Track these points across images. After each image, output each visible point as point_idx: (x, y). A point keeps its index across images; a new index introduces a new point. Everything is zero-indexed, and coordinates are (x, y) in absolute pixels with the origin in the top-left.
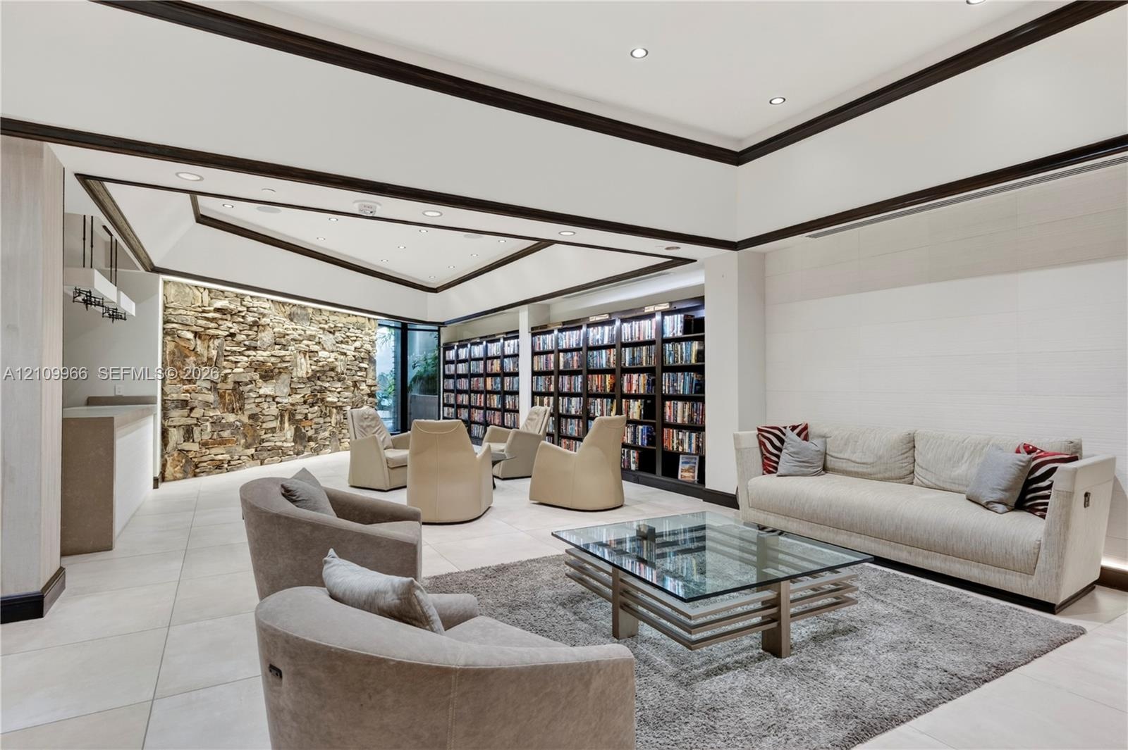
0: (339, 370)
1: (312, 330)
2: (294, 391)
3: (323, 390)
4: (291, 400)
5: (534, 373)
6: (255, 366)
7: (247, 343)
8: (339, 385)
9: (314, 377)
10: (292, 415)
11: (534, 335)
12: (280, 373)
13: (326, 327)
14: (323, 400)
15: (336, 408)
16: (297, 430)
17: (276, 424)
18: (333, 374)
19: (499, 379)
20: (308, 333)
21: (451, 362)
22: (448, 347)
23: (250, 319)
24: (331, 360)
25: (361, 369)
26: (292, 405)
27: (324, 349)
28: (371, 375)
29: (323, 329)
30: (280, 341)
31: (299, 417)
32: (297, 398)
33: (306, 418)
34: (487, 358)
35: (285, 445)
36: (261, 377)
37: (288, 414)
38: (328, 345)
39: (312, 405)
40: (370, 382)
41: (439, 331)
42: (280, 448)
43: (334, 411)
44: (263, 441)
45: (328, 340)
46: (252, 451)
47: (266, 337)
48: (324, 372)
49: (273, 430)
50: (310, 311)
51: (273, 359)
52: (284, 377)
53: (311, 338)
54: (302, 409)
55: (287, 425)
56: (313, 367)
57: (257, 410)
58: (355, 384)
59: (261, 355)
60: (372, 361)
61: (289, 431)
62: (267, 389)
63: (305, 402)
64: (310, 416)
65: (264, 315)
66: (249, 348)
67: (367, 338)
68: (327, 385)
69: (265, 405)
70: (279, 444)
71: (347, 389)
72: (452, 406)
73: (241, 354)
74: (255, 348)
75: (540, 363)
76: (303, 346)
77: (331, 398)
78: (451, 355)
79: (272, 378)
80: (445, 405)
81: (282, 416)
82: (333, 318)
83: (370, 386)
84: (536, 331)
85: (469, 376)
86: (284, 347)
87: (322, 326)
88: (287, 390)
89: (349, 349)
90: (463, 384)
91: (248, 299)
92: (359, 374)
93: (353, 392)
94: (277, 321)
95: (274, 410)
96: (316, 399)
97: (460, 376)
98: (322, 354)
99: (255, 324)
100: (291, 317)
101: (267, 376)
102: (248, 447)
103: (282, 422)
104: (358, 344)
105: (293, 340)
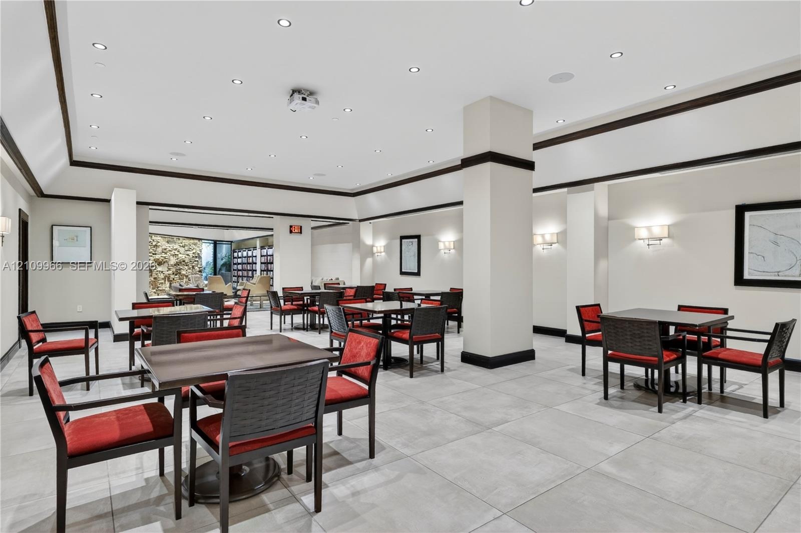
0: (186, 261)
1: (176, 246)
2: (169, 269)
3: (180, 269)
4: (168, 273)
5: (261, 263)
6: (156, 261)
7: (153, 252)
8: (186, 267)
9: (177, 264)
10: (169, 278)
11: (261, 249)
12: (164, 263)
13: (181, 245)
14: (180, 273)
15: (185, 276)
16: (170, 284)
17: (163, 281)
18: (184, 263)
19: (251, 265)
20: (175, 248)
21: (236, 258)
22: (234, 252)
23: (154, 244)
24: (184, 258)
25: (195, 261)
26: (168, 274)
27: (180, 254)
28: (200, 263)
29: (180, 246)
30: (164, 251)
31: (171, 279)
32: (170, 272)
33: (174, 279)
34: (248, 257)
35: (166, 289)
36: (158, 264)
37: (166, 278)
38: (182, 252)
39: (176, 275)
40: (199, 266)
41: (231, 244)
42: (164, 290)
43: (185, 277)
44: (159, 287)
45: (182, 250)
46: (155, 290)
47: (159, 250)
48: (181, 262)
49: (162, 283)
50: (175, 239)
51: (162, 258)
52: (166, 264)
53: (176, 249)
54: (172, 276)
55: (167, 282)
56: (177, 261)
57: (156, 276)
58: (193, 267)
59: (157, 257)
60: (200, 257)
61: (168, 284)
62: (160, 269)
63: (173, 274)
64: (175, 279)
65: (159, 242)
66: (153, 254)
67: (198, 249)
68: (182, 267)
69: (159, 274)
70: (164, 289)
71: (189, 269)
72: (235, 276)
73: (151, 256)
74: (156, 254)
75: (263, 260)
76: (172, 253)
77: (183, 272)
78: (236, 254)
79: (161, 264)
80: (234, 276)
81: (165, 278)
82: (184, 241)
83: (199, 268)
84: (262, 248)
85: (242, 264)
86: (166, 253)
87: (180, 245)
88: (167, 269)
89: (190, 253)
90: (240, 267)
91: (153, 237)
92: (195, 263)
93: (192, 270)
94: (163, 244)
95: (162, 276)
96: (177, 273)
97: (239, 264)
98: (180, 255)
99: (156, 245)
100: (168, 242)
101: (160, 264)
102: (153, 289)
103: (165, 281)
104: (194, 251)
105: (169, 250)
